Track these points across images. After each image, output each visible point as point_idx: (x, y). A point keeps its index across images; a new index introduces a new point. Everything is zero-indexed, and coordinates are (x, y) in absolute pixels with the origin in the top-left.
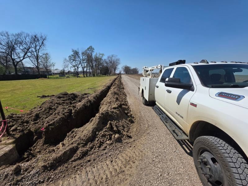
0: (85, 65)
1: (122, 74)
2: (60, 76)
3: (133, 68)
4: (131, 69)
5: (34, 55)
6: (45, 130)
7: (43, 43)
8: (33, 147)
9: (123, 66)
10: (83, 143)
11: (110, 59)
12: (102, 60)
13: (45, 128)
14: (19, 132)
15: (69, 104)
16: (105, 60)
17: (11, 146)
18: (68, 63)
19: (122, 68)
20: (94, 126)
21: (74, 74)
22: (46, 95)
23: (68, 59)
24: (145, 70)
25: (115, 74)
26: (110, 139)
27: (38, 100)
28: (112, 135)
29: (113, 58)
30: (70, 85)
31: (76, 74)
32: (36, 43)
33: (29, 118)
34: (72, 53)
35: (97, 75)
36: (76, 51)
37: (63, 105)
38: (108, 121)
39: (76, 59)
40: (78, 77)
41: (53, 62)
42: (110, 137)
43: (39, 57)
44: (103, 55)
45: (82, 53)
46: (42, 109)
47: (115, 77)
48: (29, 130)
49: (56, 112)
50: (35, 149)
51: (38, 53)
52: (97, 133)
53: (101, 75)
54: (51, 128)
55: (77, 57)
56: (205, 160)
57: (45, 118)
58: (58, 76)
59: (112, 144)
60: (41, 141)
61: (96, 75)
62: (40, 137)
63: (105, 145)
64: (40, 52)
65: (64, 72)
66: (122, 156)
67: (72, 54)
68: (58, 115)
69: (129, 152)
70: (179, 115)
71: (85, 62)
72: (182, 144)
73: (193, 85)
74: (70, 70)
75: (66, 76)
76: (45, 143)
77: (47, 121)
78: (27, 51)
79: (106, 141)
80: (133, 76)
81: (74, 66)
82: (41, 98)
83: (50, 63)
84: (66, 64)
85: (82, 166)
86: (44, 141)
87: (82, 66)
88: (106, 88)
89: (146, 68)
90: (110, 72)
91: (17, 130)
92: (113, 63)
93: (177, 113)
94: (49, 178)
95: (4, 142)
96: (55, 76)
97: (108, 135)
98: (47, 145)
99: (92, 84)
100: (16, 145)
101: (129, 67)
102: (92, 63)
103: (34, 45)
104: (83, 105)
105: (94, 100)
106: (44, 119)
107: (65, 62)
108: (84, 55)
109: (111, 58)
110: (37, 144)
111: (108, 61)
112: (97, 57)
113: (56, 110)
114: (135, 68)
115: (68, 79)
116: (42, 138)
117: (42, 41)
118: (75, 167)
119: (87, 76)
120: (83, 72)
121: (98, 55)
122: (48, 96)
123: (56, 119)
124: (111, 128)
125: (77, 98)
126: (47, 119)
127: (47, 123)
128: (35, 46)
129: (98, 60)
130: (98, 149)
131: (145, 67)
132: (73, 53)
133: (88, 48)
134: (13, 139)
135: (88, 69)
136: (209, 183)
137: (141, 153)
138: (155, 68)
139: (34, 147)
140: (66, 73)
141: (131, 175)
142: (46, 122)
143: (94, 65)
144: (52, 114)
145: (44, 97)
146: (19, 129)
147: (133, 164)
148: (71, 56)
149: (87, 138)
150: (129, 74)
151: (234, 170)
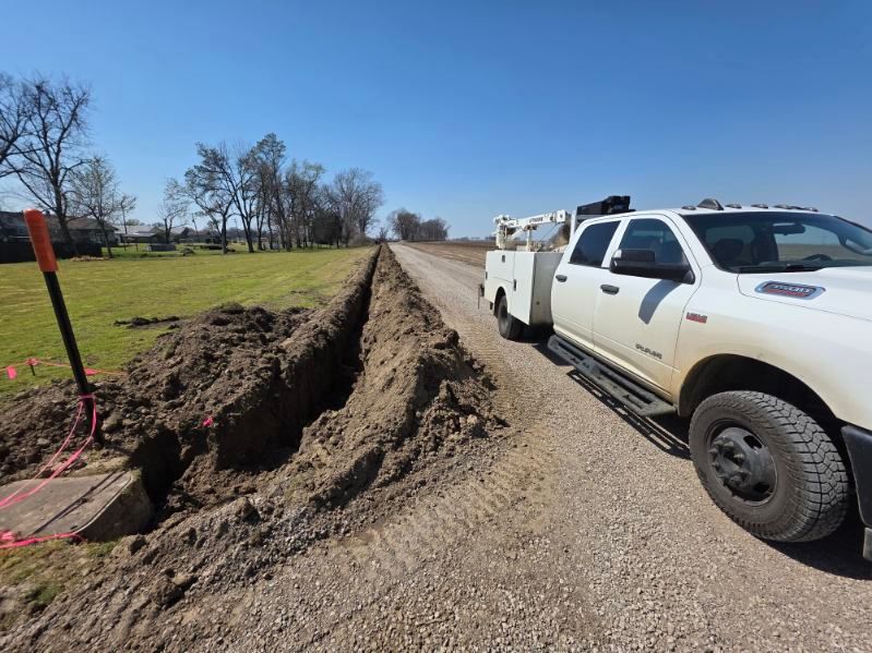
0: (253, 208)
1: (391, 241)
2: (153, 249)
3: (426, 220)
4: (421, 222)
5: (41, 165)
6: (215, 425)
7: (74, 115)
8: (184, 480)
9: (394, 213)
10: (391, 441)
11: (345, 186)
12: (316, 187)
13: (215, 419)
14: (133, 434)
15: (259, 342)
16: (326, 188)
17: (131, 477)
18: (186, 198)
19: (388, 218)
20: (407, 395)
21: (208, 241)
22: (148, 316)
23: (183, 182)
24: (503, 227)
25: (366, 242)
26: (458, 428)
27: (123, 335)
28: (458, 417)
29: (356, 182)
30: (214, 280)
31: (218, 241)
32: (43, 115)
33: (147, 391)
34: (199, 161)
35: (299, 246)
36: (214, 152)
37: (243, 347)
38: (439, 382)
39: (217, 184)
40: (227, 251)
41: (128, 193)
42: (454, 422)
43: (62, 172)
44: (319, 169)
45: (240, 161)
46: (182, 360)
47: (370, 252)
48: (162, 427)
49: (231, 368)
50: (194, 485)
51: (57, 154)
52: (418, 413)
53: (315, 245)
54: (234, 416)
55: (221, 175)
56: (731, 444)
57: (202, 389)
58: (145, 247)
59: (464, 441)
60: (208, 461)
61: (294, 246)
62: (200, 448)
63: (447, 444)
64: (63, 152)
65: (168, 232)
66: (504, 469)
67: (199, 165)
68: (242, 377)
69: (516, 459)
70: (647, 351)
71: (250, 194)
72: (648, 431)
73: (689, 267)
74: (191, 226)
75: (181, 246)
76: (221, 465)
77: (216, 398)
78: (8, 147)
79: (447, 436)
80: (431, 249)
81: (210, 211)
82: (130, 327)
83: (112, 196)
84: (176, 202)
85: (409, 496)
86: (219, 460)
87: (239, 208)
88: (356, 291)
89: (504, 219)
90: (349, 233)
91: (124, 427)
92: (357, 200)
93: (638, 347)
94: (338, 527)
95: (96, 464)
96: (132, 249)
97: (449, 419)
98: (228, 472)
99: (298, 277)
100: (142, 471)
101: (413, 216)
102: (278, 199)
103: (38, 121)
104: (308, 345)
105: (335, 328)
106: (199, 391)
107: (171, 196)
108: (246, 170)
109: (349, 182)
110: (195, 470)
111: (336, 191)
112: (294, 178)
113: (228, 362)
114: (433, 218)
115: (191, 258)
116: (208, 452)
117: (72, 107)
118: (392, 498)
119: (260, 248)
120: (248, 234)
121: (302, 170)
122: (156, 321)
123: (240, 391)
124: (452, 401)
125: (274, 323)
126: (209, 391)
127: (215, 404)
128: (40, 127)
129: (299, 188)
130: (435, 455)
131: (501, 216)
132: (204, 159)
133: (260, 141)
134: (121, 455)
135: (265, 220)
136: (736, 498)
137: (549, 458)
138: (547, 220)
139: (188, 479)
140: (178, 239)
141: (546, 502)
142: (212, 401)
143: (286, 206)
144: (218, 376)
145: (140, 323)
146: (130, 426)
147: (541, 483)
148: (196, 171)
149: (398, 426)
150: (413, 241)
151: (801, 447)
